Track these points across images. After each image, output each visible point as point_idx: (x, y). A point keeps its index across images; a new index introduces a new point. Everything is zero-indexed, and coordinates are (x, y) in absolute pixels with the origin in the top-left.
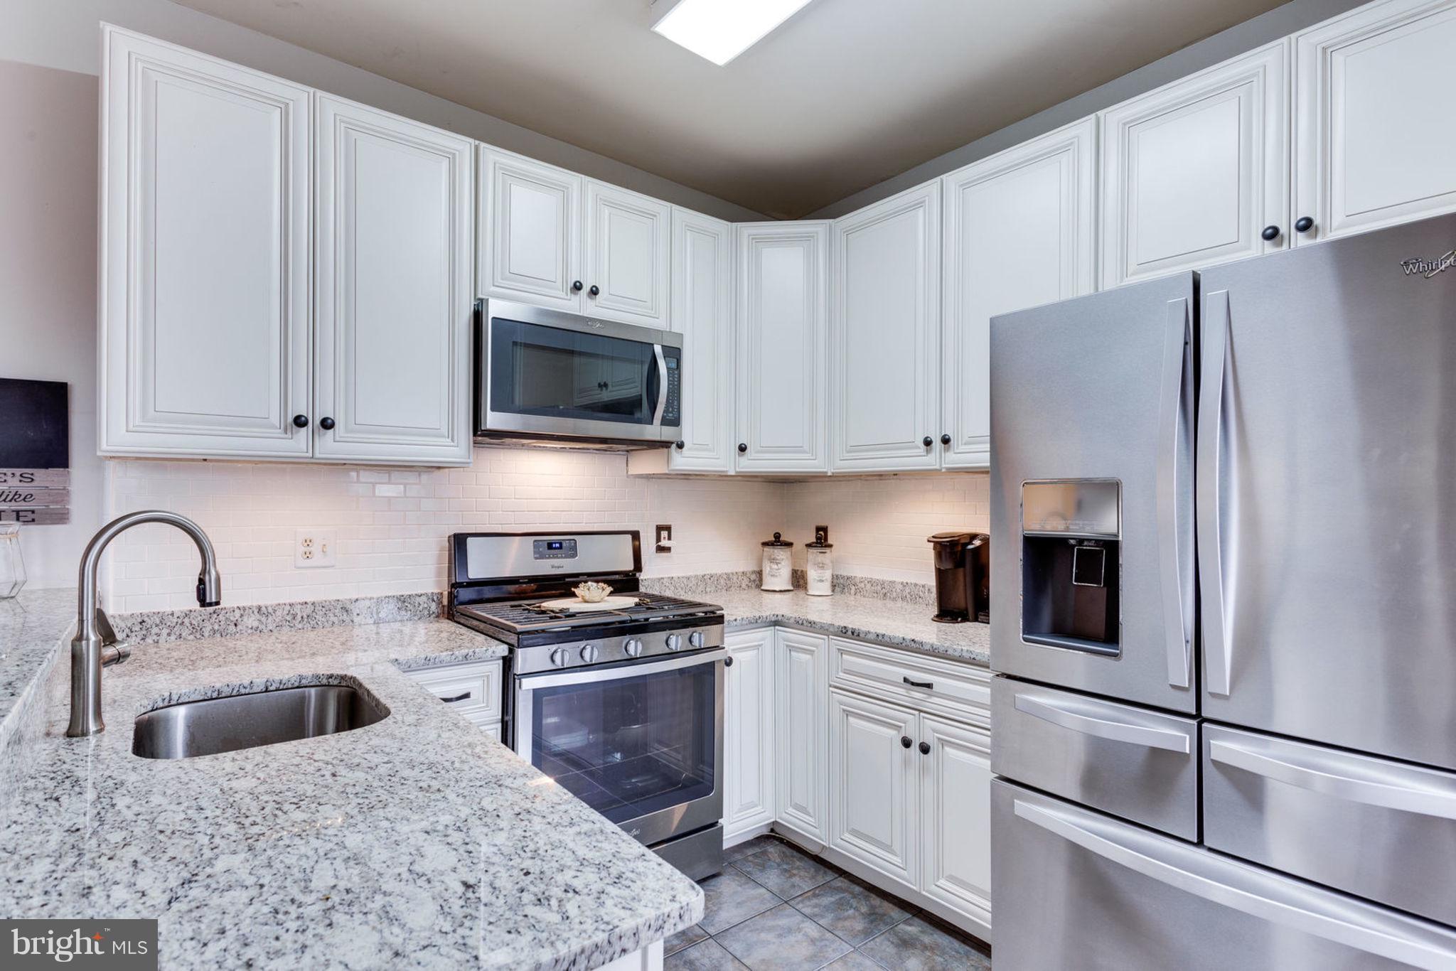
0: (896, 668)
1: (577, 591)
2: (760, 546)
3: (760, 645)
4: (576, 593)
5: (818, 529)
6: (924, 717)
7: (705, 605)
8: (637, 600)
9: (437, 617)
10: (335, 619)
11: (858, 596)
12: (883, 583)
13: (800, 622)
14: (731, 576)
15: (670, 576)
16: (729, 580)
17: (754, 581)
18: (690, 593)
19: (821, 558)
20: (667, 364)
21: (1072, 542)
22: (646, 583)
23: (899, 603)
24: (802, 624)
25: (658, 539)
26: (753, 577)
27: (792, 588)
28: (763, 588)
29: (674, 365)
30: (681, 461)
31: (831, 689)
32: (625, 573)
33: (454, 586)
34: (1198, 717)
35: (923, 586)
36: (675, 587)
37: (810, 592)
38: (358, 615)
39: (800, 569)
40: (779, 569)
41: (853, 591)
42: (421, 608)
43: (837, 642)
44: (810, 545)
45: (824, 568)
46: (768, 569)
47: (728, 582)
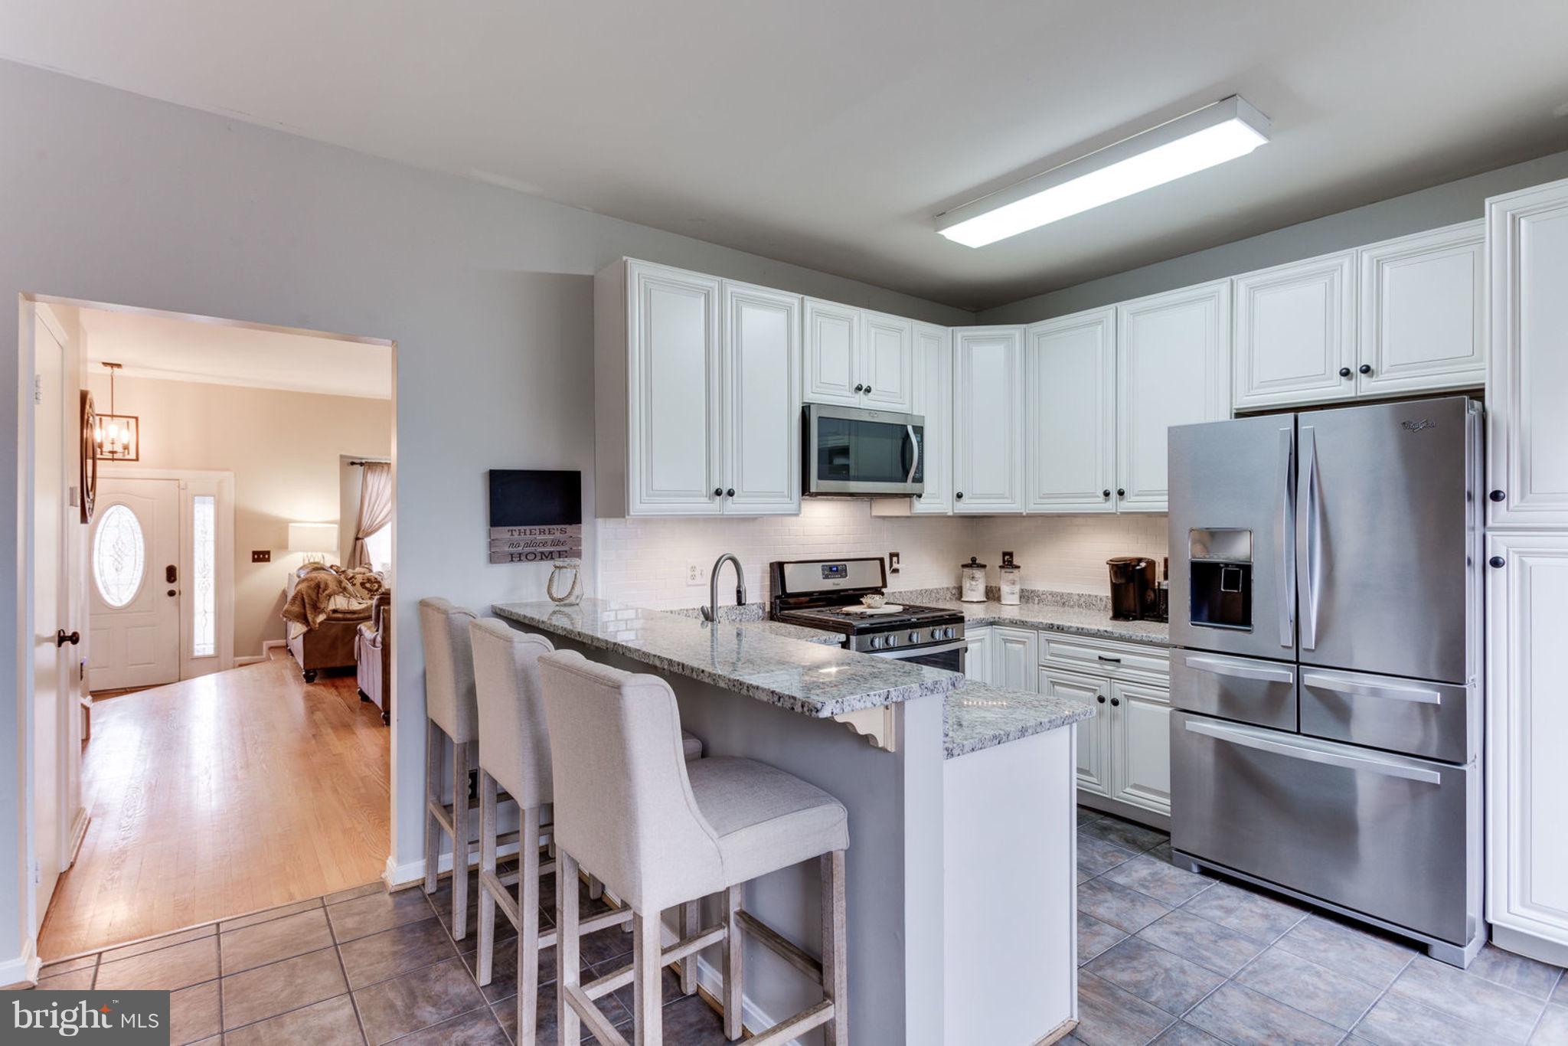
0: (1089, 652)
1: (863, 600)
2: (960, 567)
3: (984, 639)
5: (1005, 554)
6: (1114, 682)
7: (949, 610)
8: (901, 607)
9: (763, 619)
11: (1042, 603)
12: (1062, 595)
13: (1014, 622)
14: (939, 590)
15: (900, 590)
16: (938, 594)
17: (954, 594)
18: (912, 603)
19: (1011, 576)
20: (916, 440)
21: (1222, 565)
23: (1076, 609)
24: (1016, 623)
25: (893, 564)
26: (954, 591)
27: (985, 599)
28: (963, 599)
29: (919, 439)
30: (921, 507)
31: (1040, 668)
33: (776, 597)
34: (1298, 663)
35: (1096, 596)
37: (1003, 602)
39: (991, 585)
40: (975, 585)
41: (1036, 602)
42: (754, 613)
43: (1045, 635)
44: (1000, 567)
45: (1014, 584)
46: (968, 585)
47: (937, 596)
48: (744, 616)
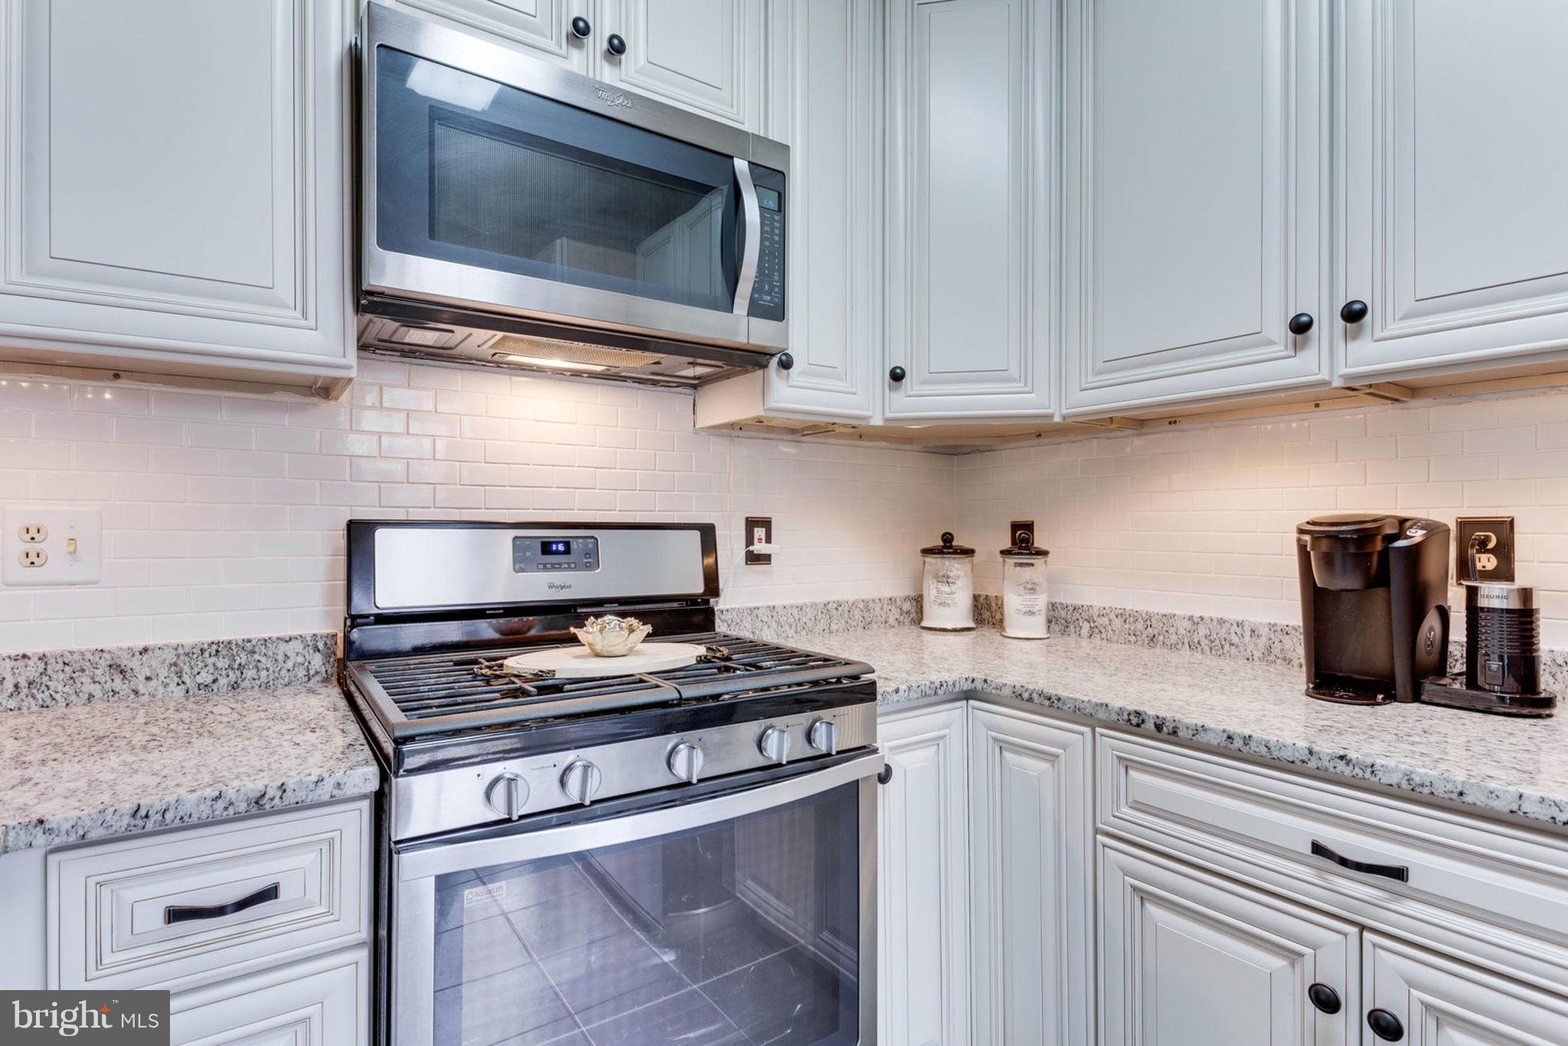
1: (580, 633)
2: (918, 555)
3: (943, 737)
4: (579, 637)
5: (1016, 527)
6: (1375, 944)
8: (701, 650)
9: (324, 680)
10: (96, 690)
11: (1097, 640)
12: (1148, 619)
13: (1026, 695)
14: (871, 604)
15: (771, 604)
16: (868, 610)
17: (910, 614)
18: (803, 633)
19: (1027, 574)
20: (760, 200)
22: (727, 616)
24: (1030, 700)
25: (750, 541)
26: (907, 606)
27: (974, 625)
28: (924, 624)
29: (772, 204)
30: (787, 394)
31: (1099, 837)
32: (690, 599)
33: (355, 620)
36: (778, 623)
37: (1010, 632)
38: (148, 679)
39: (984, 593)
40: (953, 593)
41: (1085, 630)
42: (290, 664)
43: (1115, 743)
44: (1003, 552)
45: (1033, 590)
46: (934, 592)
47: (866, 615)
48: (250, 673)
